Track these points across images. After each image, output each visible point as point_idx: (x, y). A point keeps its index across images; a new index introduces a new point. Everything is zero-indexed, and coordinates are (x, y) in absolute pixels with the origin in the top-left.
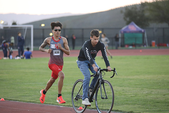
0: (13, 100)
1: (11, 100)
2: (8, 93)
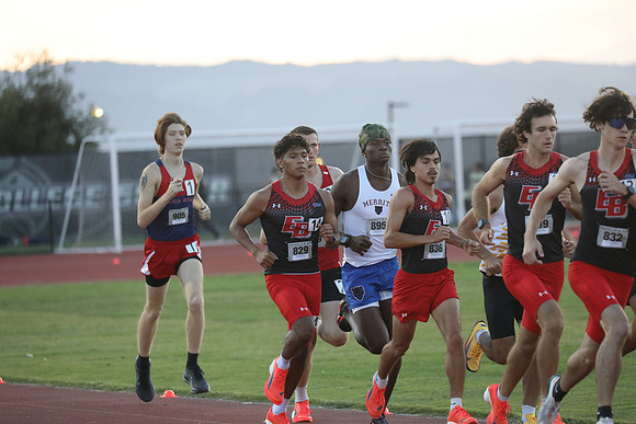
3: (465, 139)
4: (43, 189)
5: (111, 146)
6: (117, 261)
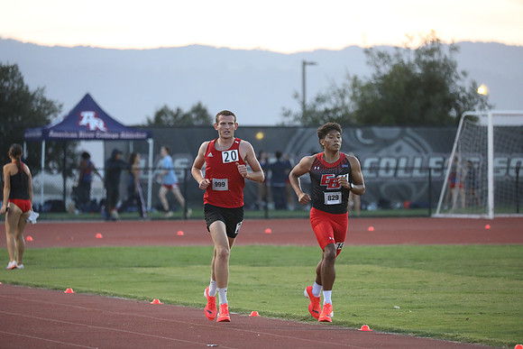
4: (426, 157)
5: (490, 120)
6: (488, 227)
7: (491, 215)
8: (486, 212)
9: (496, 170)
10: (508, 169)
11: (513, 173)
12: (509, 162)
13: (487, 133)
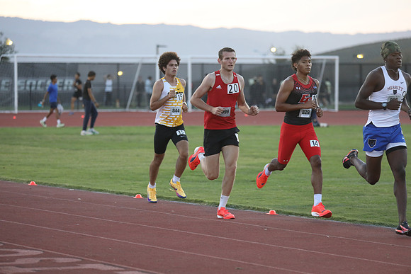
0: (295, 214)
1: (290, 214)
2: (285, 199)
3: (193, 65)
5: (15, 59)
6: (15, 117)
7: (16, 111)
8: (14, 109)
9: (19, 87)
10: (25, 86)
11: (28, 88)
12: (26, 82)
13: (13, 66)
